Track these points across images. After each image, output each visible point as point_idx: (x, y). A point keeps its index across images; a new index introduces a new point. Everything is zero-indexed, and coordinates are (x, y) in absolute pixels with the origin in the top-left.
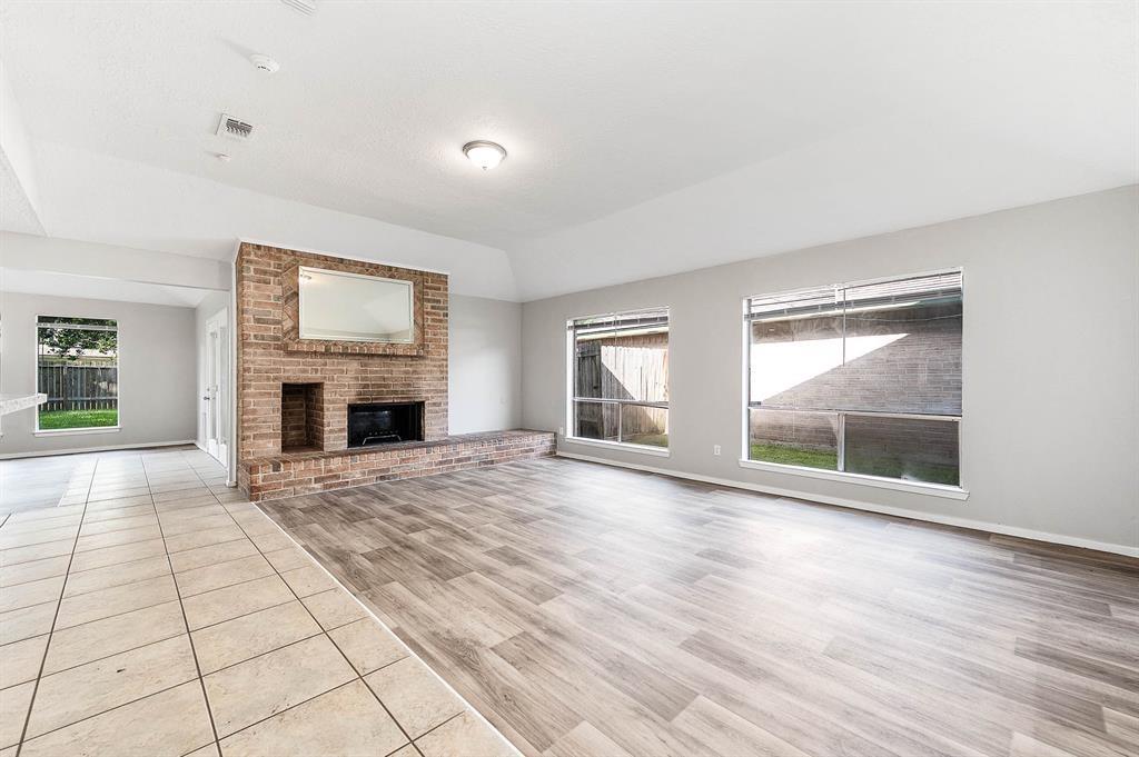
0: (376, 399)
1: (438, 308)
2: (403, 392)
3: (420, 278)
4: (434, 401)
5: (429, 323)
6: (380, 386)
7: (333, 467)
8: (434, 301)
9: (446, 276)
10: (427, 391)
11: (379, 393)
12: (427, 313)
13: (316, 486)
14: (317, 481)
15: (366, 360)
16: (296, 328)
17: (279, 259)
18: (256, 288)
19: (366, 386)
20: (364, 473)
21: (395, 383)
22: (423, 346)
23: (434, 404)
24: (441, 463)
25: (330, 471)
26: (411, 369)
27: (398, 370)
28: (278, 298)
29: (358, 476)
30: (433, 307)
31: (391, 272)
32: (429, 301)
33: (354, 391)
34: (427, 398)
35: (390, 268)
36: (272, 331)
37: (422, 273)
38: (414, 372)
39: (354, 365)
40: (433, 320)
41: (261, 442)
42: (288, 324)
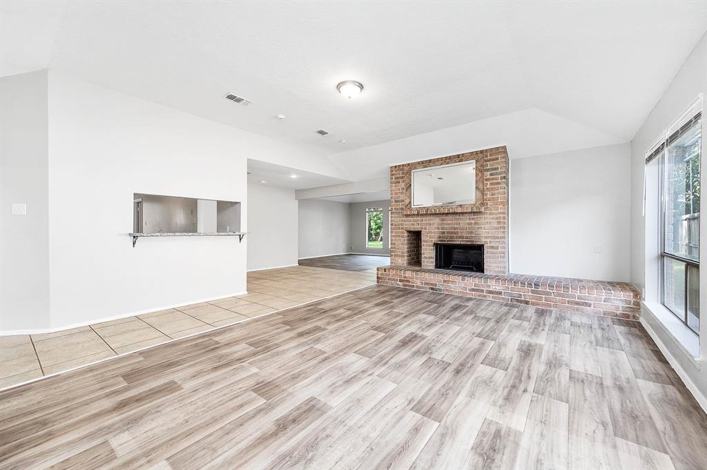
0: (449, 241)
1: (497, 174)
2: (467, 237)
3: (481, 155)
4: (493, 244)
5: (488, 186)
6: (451, 233)
7: (407, 275)
8: (492, 169)
9: (505, 147)
10: (486, 237)
11: (451, 237)
12: (486, 180)
13: (400, 283)
14: (401, 281)
15: (444, 217)
16: (410, 203)
17: (403, 170)
18: (395, 186)
19: (443, 233)
20: (422, 283)
21: (462, 231)
22: (482, 204)
23: (492, 247)
24: (473, 290)
25: (405, 277)
26: (473, 222)
27: (464, 222)
28: (403, 189)
29: (419, 284)
30: (491, 175)
31: (460, 158)
32: (488, 170)
33: (437, 235)
34: (486, 243)
35: (458, 156)
36: (400, 205)
37: (482, 152)
38: (476, 223)
39: (436, 221)
40: (492, 184)
41: (396, 258)
42: (407, 201)
